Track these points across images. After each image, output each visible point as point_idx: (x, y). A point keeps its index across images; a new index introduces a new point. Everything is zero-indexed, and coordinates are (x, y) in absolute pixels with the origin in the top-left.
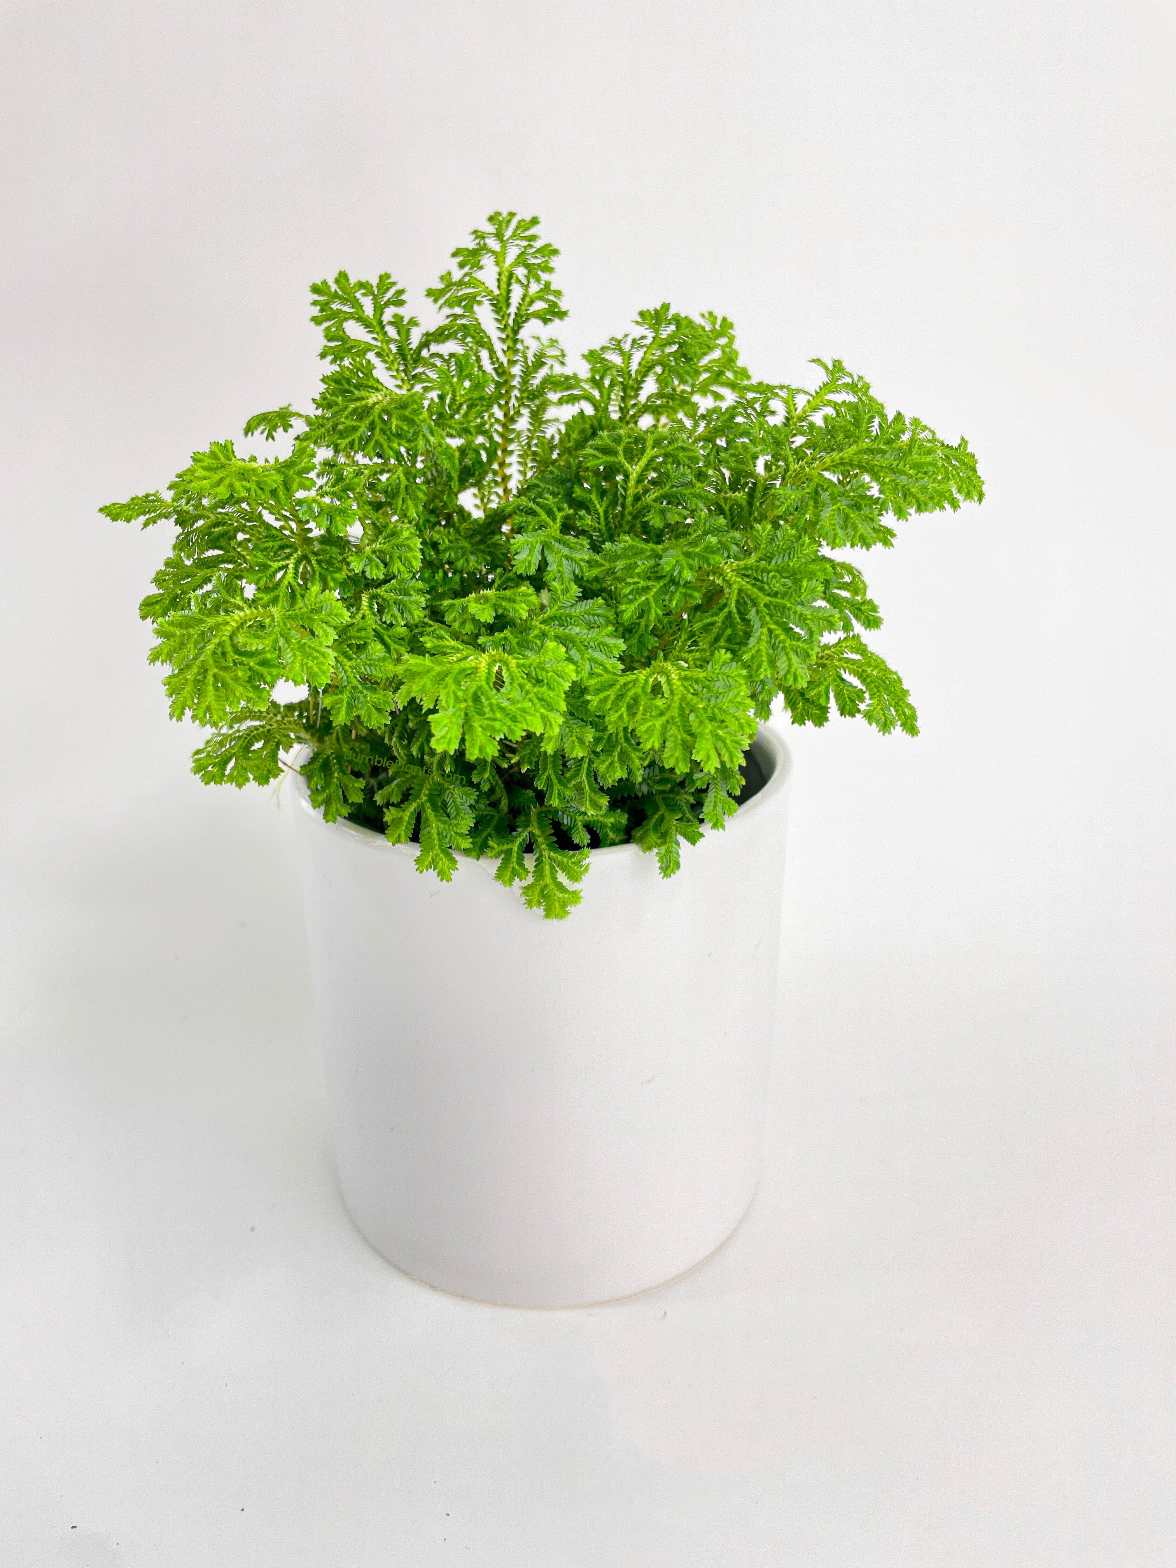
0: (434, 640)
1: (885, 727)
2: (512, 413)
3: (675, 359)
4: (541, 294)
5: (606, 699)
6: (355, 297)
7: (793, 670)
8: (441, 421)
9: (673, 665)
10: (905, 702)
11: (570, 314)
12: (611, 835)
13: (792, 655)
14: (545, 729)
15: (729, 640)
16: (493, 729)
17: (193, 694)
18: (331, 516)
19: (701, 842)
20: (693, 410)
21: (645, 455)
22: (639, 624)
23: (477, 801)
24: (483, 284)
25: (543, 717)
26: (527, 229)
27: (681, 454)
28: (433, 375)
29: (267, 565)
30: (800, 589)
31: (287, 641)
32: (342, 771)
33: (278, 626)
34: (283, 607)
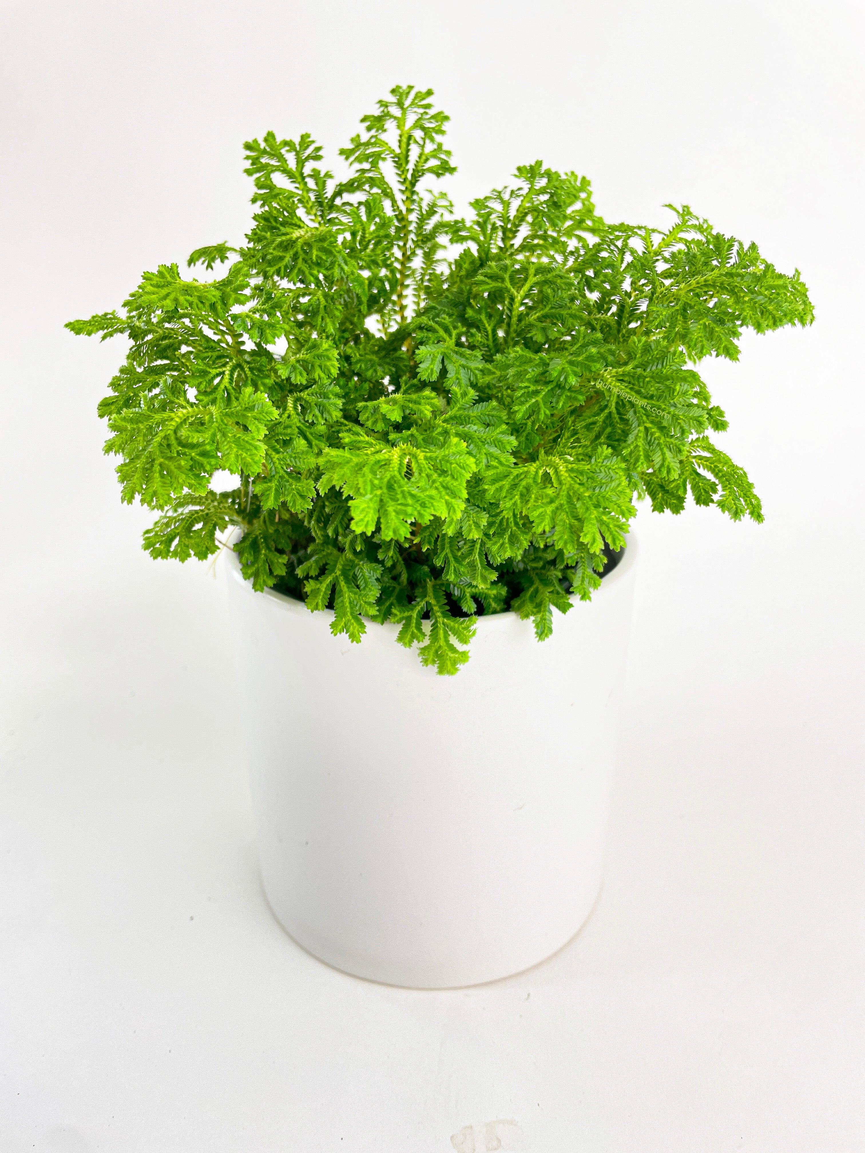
0: (352, 436)
1: (736, 514)
2: (409, 253)
3: (548, 206)
4: (434, 153)
5: (501, 488)
6: (280, 153)
7: (666, 464)
8: (353, 254)
9: (560, 459)
10: (751, 494)
11: (458, 170)
12: (494, 605)
13: (666, 450)
14: (449, 513)
15: (609, 437)
16: (405, 513)
17: (142, 481)
18: (262, 329)
19: (571, 611)
20: (563, 248)
21: (528, 281)
22: (526, 424)
23: (382, 575)
24: (387, 144)
25: (447, 503)
26: (423, 99)
27: (559, 281)
28: (345, 219)
29: (207, 371)
30: (673, 393)
31: (224, 435)
32: (268, 548)
33: (217, 422)
34: (220, 407)
